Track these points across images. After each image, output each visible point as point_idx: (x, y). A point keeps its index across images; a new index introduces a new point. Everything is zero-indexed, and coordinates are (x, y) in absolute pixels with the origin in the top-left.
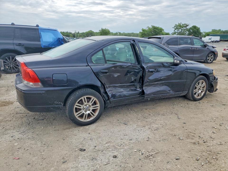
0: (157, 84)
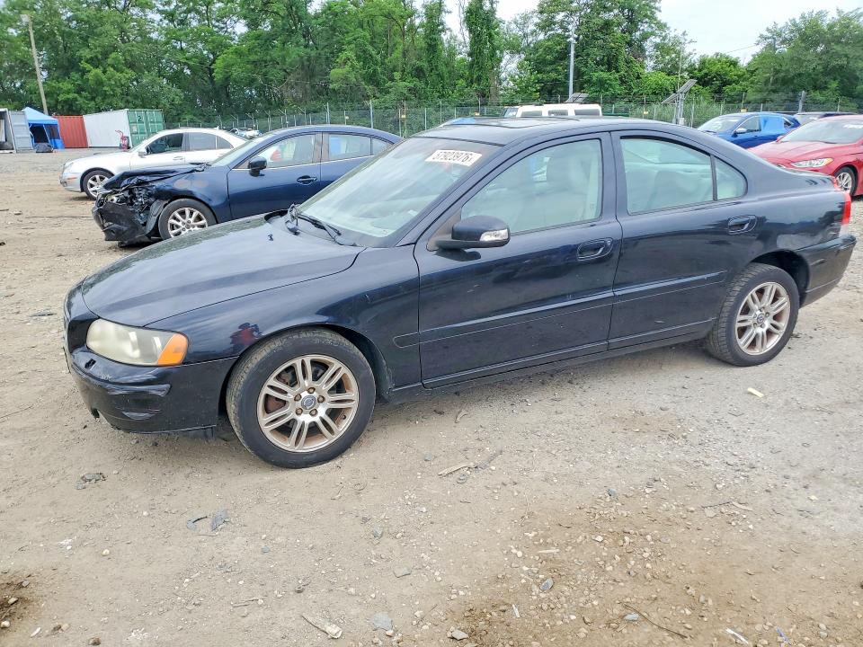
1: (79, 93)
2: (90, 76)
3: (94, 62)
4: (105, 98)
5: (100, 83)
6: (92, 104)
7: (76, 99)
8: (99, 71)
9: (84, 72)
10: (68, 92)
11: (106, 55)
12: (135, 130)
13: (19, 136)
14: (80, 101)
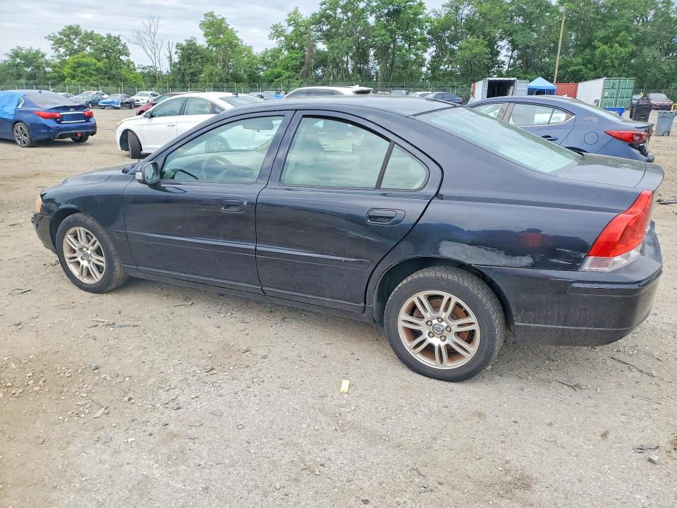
1: (584, 65)
2: (597, 52)
3: (606, 40)
4: (605, 69)
5: (604, 56)
6: (593, 73)
7: (581, 70)
8: (605, 47)
9: (595, 48)
10: (578, 64)
11: (617, 33)
12: (606, 94)
13: (519, 89)
14: (584, 70)
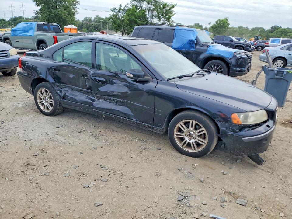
0: (113, 100)
